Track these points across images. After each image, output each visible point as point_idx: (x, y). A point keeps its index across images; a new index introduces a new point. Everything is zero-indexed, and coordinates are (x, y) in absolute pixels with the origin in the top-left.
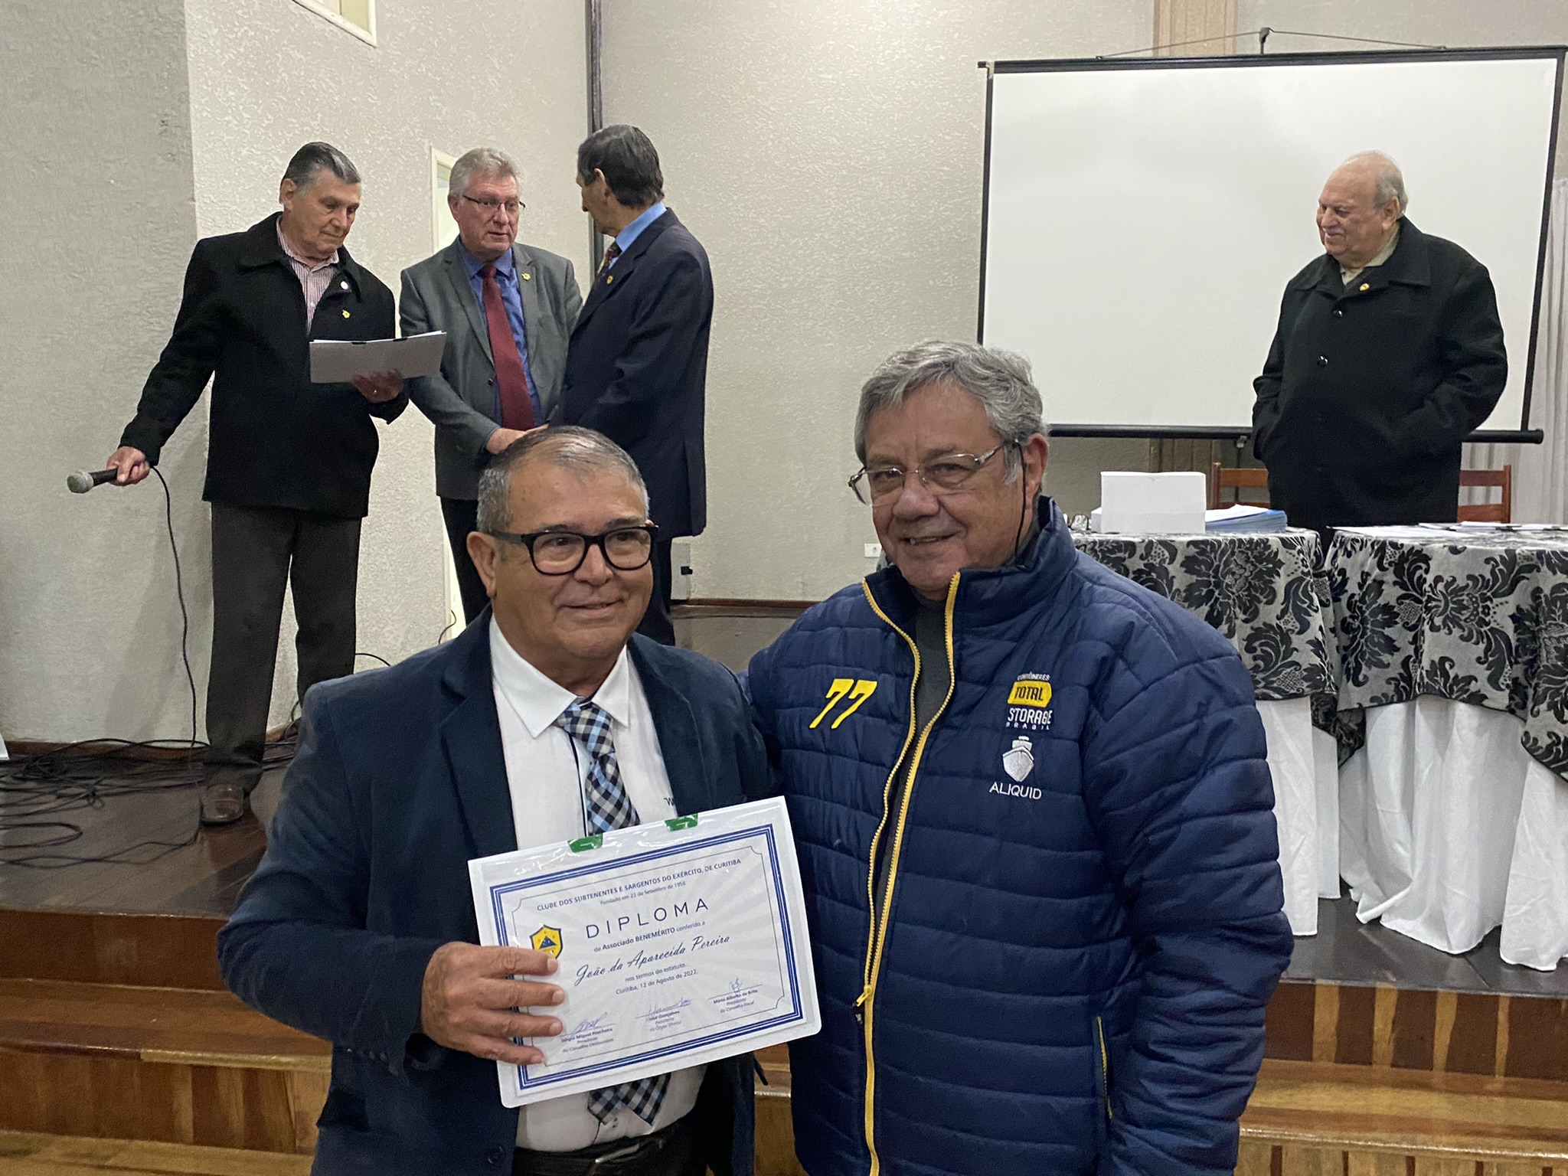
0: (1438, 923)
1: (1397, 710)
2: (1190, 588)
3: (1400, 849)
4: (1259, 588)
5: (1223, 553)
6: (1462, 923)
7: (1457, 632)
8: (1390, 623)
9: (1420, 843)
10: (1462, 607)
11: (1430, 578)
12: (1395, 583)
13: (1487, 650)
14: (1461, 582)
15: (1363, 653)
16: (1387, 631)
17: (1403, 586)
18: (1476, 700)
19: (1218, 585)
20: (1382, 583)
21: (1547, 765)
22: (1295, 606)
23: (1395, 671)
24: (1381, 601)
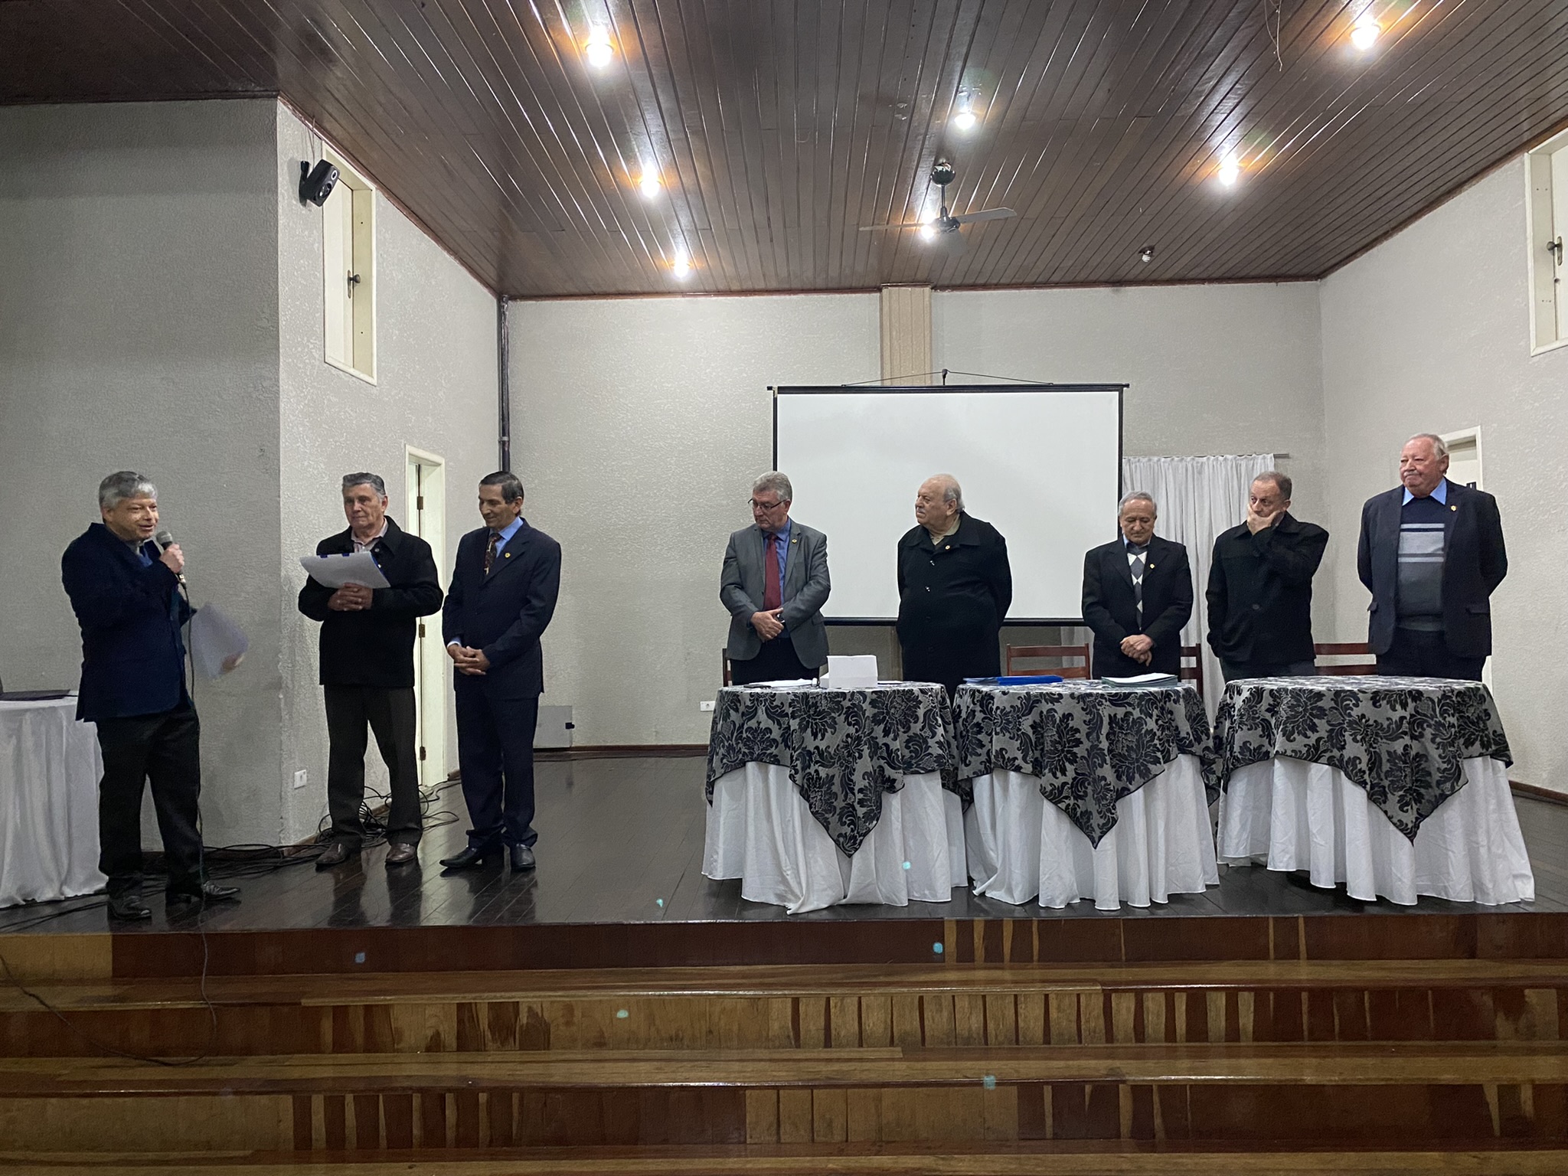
0: (1010, 891)
1: (987, 777)
2: (875, 715)
3: (992, 853)
4: (910, 715)
5: (890, 697)
6: (1020, 888)
7: (1007, 734)
8: (979, 732)
9: (1000, 847)
10: (1009, 722)
11: (994, 707)
12: (981, 711)
13: (1021, 743)
14: (1008, 709)
15: (968, 748)
16: (979, 736)
17: (985, 713)
18: (1018, 769)
19: (888, 713)
20: (974, 711)
21: (1050, 800)
22: (929, 724)
23: (984, 758)
24: (975, 721)
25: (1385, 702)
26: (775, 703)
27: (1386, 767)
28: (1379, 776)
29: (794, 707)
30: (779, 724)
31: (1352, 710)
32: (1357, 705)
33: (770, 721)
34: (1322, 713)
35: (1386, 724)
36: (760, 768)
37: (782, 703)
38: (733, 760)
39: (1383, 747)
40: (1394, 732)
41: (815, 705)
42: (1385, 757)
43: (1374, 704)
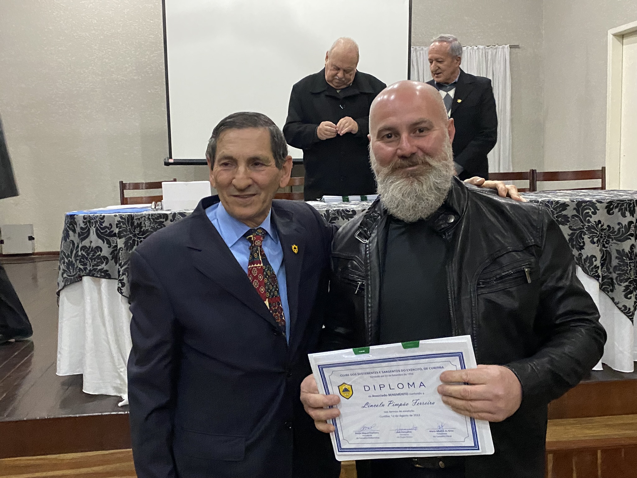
25: (617, 210)
26: (104, 225)
27: (615, 262)
28: (608, 269)
29: (120, 227)
30: (109, 243)
31: (591, 217)
32: (595, 213)
33: (100, 241)
34: (566, 220)
35: (617, 227)
36: (94, 281)
37: (110, 225)
38: (72, 274)
39: (613, 247)
40: (623, 234)
41: (140, 225)
42: (614, 254)
43: (608, 213)
